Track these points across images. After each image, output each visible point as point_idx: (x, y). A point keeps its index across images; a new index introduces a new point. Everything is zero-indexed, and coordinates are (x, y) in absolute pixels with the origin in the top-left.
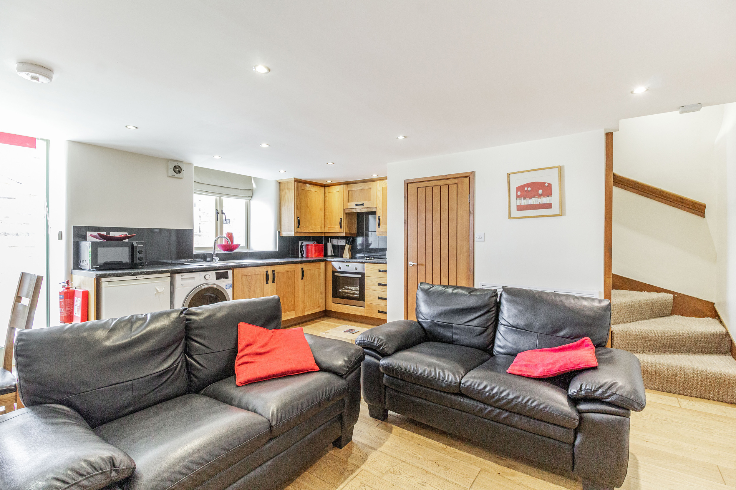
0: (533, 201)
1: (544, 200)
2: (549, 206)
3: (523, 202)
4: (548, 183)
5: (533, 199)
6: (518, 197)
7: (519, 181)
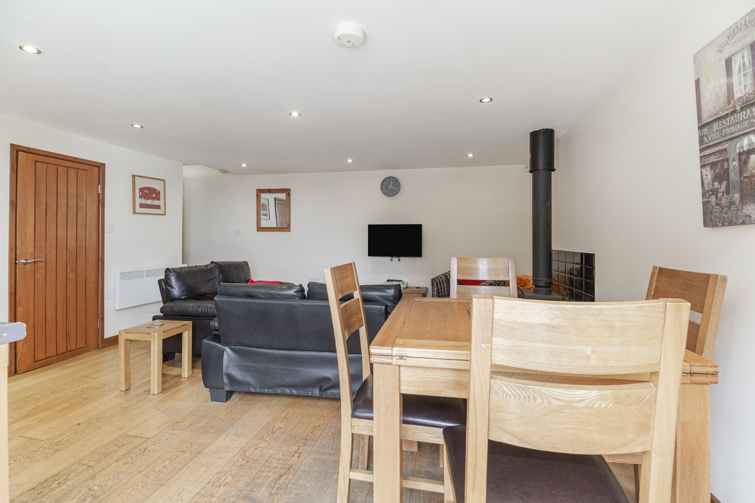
0: (149, 202)
1: (156, 203)
2: (158, 207)
3: (144, 201)
4: (158, 191)
5: (150, 200)
6: (140, 196)
7: (141, 184)
